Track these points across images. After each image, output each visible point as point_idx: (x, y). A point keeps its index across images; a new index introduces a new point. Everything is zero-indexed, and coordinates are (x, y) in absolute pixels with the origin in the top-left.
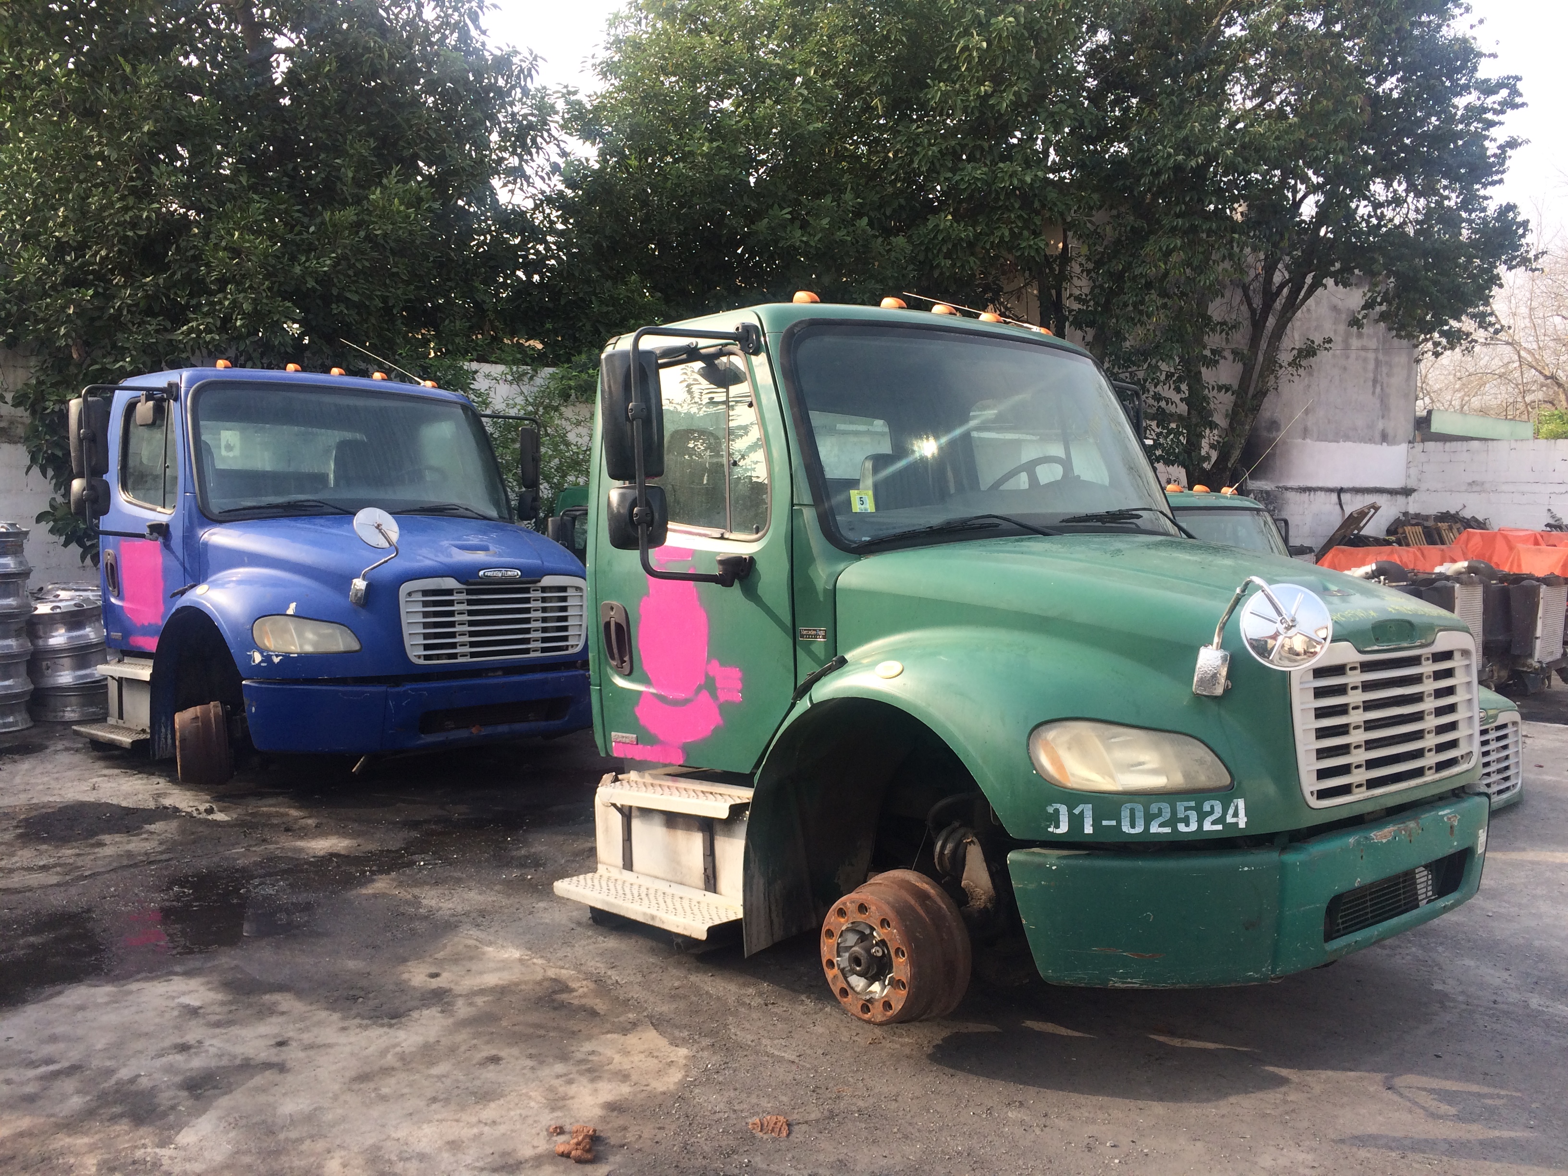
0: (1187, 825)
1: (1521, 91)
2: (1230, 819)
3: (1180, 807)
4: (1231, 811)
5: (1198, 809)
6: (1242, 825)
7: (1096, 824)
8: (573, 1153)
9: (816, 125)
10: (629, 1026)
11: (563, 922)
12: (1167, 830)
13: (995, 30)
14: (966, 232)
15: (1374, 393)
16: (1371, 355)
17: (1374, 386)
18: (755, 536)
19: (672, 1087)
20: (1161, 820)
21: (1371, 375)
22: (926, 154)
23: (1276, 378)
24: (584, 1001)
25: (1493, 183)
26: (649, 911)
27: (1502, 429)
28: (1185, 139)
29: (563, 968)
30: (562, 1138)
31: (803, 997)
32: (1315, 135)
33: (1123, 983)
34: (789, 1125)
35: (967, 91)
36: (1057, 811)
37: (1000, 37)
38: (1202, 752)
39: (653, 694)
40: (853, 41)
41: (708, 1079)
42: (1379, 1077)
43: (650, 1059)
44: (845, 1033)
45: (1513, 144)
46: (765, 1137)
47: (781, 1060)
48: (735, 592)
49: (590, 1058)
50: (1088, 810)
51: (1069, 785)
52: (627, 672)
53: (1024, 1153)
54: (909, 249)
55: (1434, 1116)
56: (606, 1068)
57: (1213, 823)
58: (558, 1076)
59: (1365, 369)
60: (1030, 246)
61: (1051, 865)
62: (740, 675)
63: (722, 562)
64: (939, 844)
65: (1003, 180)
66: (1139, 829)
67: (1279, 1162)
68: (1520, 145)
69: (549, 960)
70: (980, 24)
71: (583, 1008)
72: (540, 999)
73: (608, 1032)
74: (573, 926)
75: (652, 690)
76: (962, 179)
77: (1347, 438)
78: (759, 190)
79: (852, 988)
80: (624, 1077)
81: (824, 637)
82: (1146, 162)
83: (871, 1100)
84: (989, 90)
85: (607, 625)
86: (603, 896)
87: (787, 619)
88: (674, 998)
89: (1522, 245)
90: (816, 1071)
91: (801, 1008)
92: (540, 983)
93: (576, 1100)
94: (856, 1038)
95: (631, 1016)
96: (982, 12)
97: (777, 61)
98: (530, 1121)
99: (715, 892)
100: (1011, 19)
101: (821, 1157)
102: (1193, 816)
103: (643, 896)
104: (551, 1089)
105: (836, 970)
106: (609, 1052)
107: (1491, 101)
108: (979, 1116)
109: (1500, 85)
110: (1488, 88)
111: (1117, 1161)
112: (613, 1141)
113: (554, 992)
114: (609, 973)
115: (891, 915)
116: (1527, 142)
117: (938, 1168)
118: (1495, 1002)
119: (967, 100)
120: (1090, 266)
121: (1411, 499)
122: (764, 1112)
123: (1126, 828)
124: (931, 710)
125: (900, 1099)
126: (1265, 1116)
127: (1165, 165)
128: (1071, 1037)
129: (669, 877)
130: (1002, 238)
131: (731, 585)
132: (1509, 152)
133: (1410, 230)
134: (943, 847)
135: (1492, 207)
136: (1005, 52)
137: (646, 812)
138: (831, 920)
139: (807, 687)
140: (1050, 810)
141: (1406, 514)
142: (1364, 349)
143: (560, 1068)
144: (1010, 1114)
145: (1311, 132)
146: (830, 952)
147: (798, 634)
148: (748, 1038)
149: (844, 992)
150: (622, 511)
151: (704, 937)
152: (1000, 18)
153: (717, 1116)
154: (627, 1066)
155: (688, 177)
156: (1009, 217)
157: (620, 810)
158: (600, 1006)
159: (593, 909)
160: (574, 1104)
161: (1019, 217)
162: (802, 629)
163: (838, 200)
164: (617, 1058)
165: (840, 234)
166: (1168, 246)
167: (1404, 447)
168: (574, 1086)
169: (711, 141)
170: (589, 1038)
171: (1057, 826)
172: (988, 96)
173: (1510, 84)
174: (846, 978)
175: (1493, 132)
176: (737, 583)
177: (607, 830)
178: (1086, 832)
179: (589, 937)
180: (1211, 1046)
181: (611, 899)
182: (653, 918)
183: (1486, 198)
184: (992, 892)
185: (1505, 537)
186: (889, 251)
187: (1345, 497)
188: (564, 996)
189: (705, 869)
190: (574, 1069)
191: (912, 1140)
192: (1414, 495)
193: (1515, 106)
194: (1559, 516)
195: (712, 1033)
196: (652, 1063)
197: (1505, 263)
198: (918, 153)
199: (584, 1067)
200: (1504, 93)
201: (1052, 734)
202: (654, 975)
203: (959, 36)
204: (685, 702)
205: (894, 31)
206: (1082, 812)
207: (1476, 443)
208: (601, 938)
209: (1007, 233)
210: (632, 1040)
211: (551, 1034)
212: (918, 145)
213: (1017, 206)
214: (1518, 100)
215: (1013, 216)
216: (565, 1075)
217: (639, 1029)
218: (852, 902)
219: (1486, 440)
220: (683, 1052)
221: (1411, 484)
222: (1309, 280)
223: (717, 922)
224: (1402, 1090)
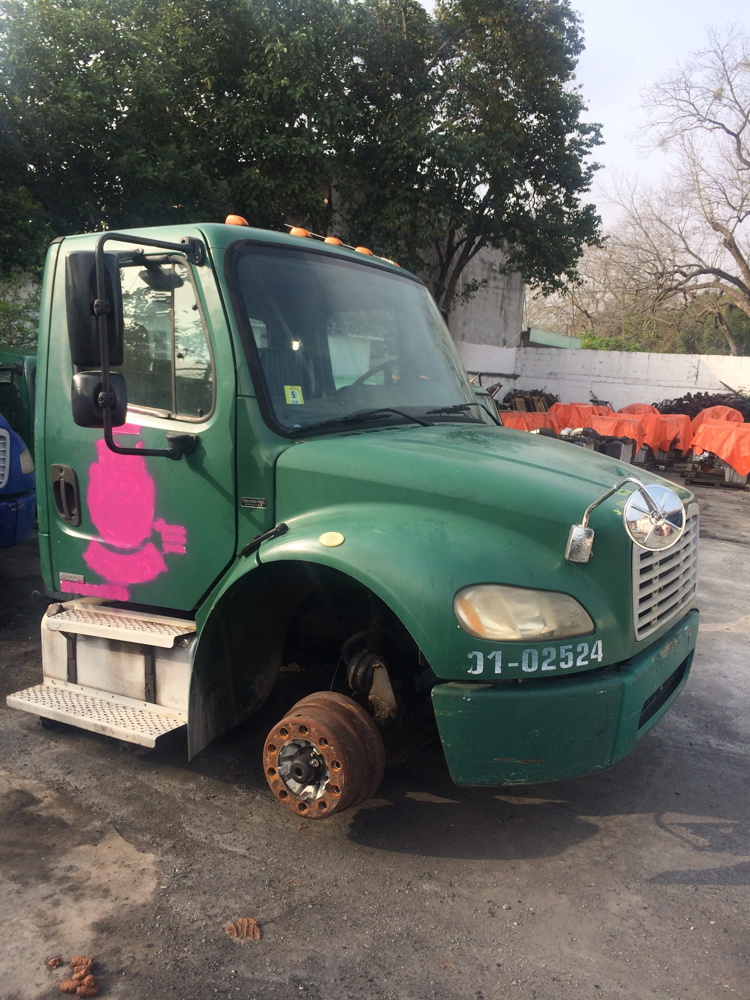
0: (566, 663)
1: (602, 134)
2: (593, 656)
3: (563, 649)
4: (594, 650)
5: (574, 650)
6: (600, 660)
7: (504, 667)
8: (78, 989)
9: (165, 90)
10: (97, 835)
11: (16, 729)
12: (553, 668)
13: (292, 40)
14: (270, 184)
15: (500, 315)
16: (500, 292)
17: (501, 312)
18: (199, 419)
19: (150, 898)
20: (550, 660)
21: (500, 304)
22: (243, 122)
23: (454, 302)
24: (52, 811)
25: (585, 191)
26: (99, 723)
27: (564, 341)
28: (414, 138)
29: (25, 778)
30: (62, 971)
31: (235, 787)
32: (492, 146)
33: (514, 782)
34: (259, 925)
35: (271, 82)
36: (475, 657)
37: (296, 46)
38: (574, 606)
39: (100, 543)
40: (190, 31)
41: (179, 885)
42: (651, 816)
43: (123, 869)
44: (278, 821)
45: (595, 167)
46: (243, 942)
47: (234, 855)
48: (182, 465)
49: (71, 874)
50: (498, 656)
51: (483, 635)
52: (76, 523)
53: (448, 927)
54: (229, 189)
55: (699, 849)
56: (86, 884)
57: (583, 660)
58: (44, 899)
59: (497, 300)
60: (312, 198)
61: (467, 698)
62: (184, 532)
63: (172, 440)
64: (353, 668)
65: (295, 149)
66: (534, 669)
67: (622, 905)
68: (599, 168)
69: (11, 771)
70: (282, 35)
71: (51, 819)
72: (11, 813)
73: (79, 844)
74: (25, 732)
75: (100, 540)
76: (267, 145)
77: (485, 342)
78: (119, 133)
79: (291, 790)
80: (106, 892)
81: (264, 506)
82: (390, 150)
83: (318, 888)
84: (288, 84)
85: (57, 484)
86: (55, 709)
87: (230, 490)
88: (129, 799)
89: (596, 231)
90: (266, 863)
91: (237, 798)
92: (7, 796)
93: (66, 924)
94: (287, 825)
95: (97, 823)
96: (283, 26)
97: (135, 38)
98: (27, 954)
99: (155, 702)
100: (304, 34)
101: (294, 957)
102: (571, 655)
103: (91, 707)
104: (41, 915)
105: (276, 776)
106: (85, 866)
107: (586, 138)
108: (403, 892)
109: (591, 129)
110: (584, 129)
111: (515, 924)
112: (111, 968)
113: (23, 805)
114: (68, 779)
115: (328, 735)
116: (604, 167)
117: (389, 953)
118: (691, 745)
119: (272, 88)
120: (349, 217)
121: (517, 381)
122: (234, 914)
123: (525, 668)
124: (371, 575)
125: (339, 883)
126: (596, 863)
127: (402, 153)
128: (444, 804)
129: (112, 689)
130: (294, 190)
131: (179, 459)
132: (593, 172)
133: (533, 215)
134: (356, 670)
135: (581, 207)
136: (299, 58)
137: (89, 639)
138: (273, 735)
139: (254, 548)
140: (470, 656)
141: (515, 390)
142: (497, 287)
143: (43, 889)
144: (425, 887)
145: (490, 144)
146: (273, 762)
147: (240, 502)
148: (201, 836)
149: (283, 794)
150: (85, 393)
151: (153, 745)
152: (297, 32)
153: (196, 925)
154: (104, 880)
155: (66, 115)
156: (299, 177)
157: (65, 634)
158: (68, 816)
159: (42, 718)
160: (65, 929)
161: (306, 177)
162: (243, 498)
163: (179, 147)
164: (94, 872)
165: (181, 174)
166: (401, 209)
167: (514, 349)
168: (61, 908)
169: (83, 91)
170: (64, 852)
171: (475, 669)
172: (286, 88)
173: (596, 128)
174: (285, 782)
175: (585, 158)
176: (184, 458)
177: (52, 650)
178: (496, 672)
179: (42, 743)
180: (537, 801)
181: (62, 712)
182: (104, 728)
183: (577, 200)
184: (394, 705)
185: (577, 408)
186: (215, 191)
187: (483, 378)
188: (32, 808)
189: (146, 685)
190: (58, 888)
191: (361, 926)
192: (519, 378)
193: (599, 143)
194: (596, 395)
195: (170, 835)
196: (125, 874)
197: (586, 241)
198: (236, 121)
199: (66, 886)
200: (593, 134)
201: (469, 596)
202: (108, 777)
203: (267, 42)
204: (132, 551)
205: (220, 30)
206: (494, 657)
207: (554, 349)
208: (52, 743)
209: (297, 187)
210: (103, 849)
211: (29, 852)
212: (236, 116)
213: (304, 169)
214: (600, 139)
215: (301, 176)
216: (50, 896)
217: (107, 837)
218: (294, 724)
219: (560, 348)
220: (150, 857)
221: (518, 372)
222: (477, 240)
223: (163, 732)
224: (669, 826)
